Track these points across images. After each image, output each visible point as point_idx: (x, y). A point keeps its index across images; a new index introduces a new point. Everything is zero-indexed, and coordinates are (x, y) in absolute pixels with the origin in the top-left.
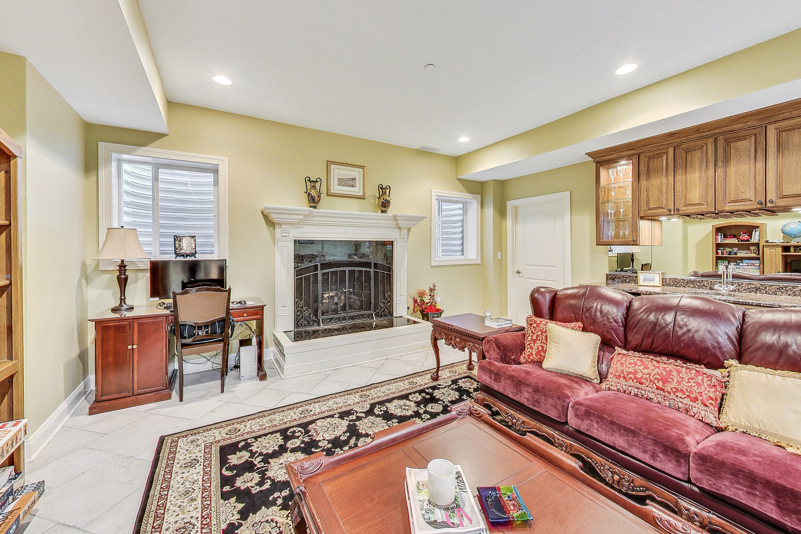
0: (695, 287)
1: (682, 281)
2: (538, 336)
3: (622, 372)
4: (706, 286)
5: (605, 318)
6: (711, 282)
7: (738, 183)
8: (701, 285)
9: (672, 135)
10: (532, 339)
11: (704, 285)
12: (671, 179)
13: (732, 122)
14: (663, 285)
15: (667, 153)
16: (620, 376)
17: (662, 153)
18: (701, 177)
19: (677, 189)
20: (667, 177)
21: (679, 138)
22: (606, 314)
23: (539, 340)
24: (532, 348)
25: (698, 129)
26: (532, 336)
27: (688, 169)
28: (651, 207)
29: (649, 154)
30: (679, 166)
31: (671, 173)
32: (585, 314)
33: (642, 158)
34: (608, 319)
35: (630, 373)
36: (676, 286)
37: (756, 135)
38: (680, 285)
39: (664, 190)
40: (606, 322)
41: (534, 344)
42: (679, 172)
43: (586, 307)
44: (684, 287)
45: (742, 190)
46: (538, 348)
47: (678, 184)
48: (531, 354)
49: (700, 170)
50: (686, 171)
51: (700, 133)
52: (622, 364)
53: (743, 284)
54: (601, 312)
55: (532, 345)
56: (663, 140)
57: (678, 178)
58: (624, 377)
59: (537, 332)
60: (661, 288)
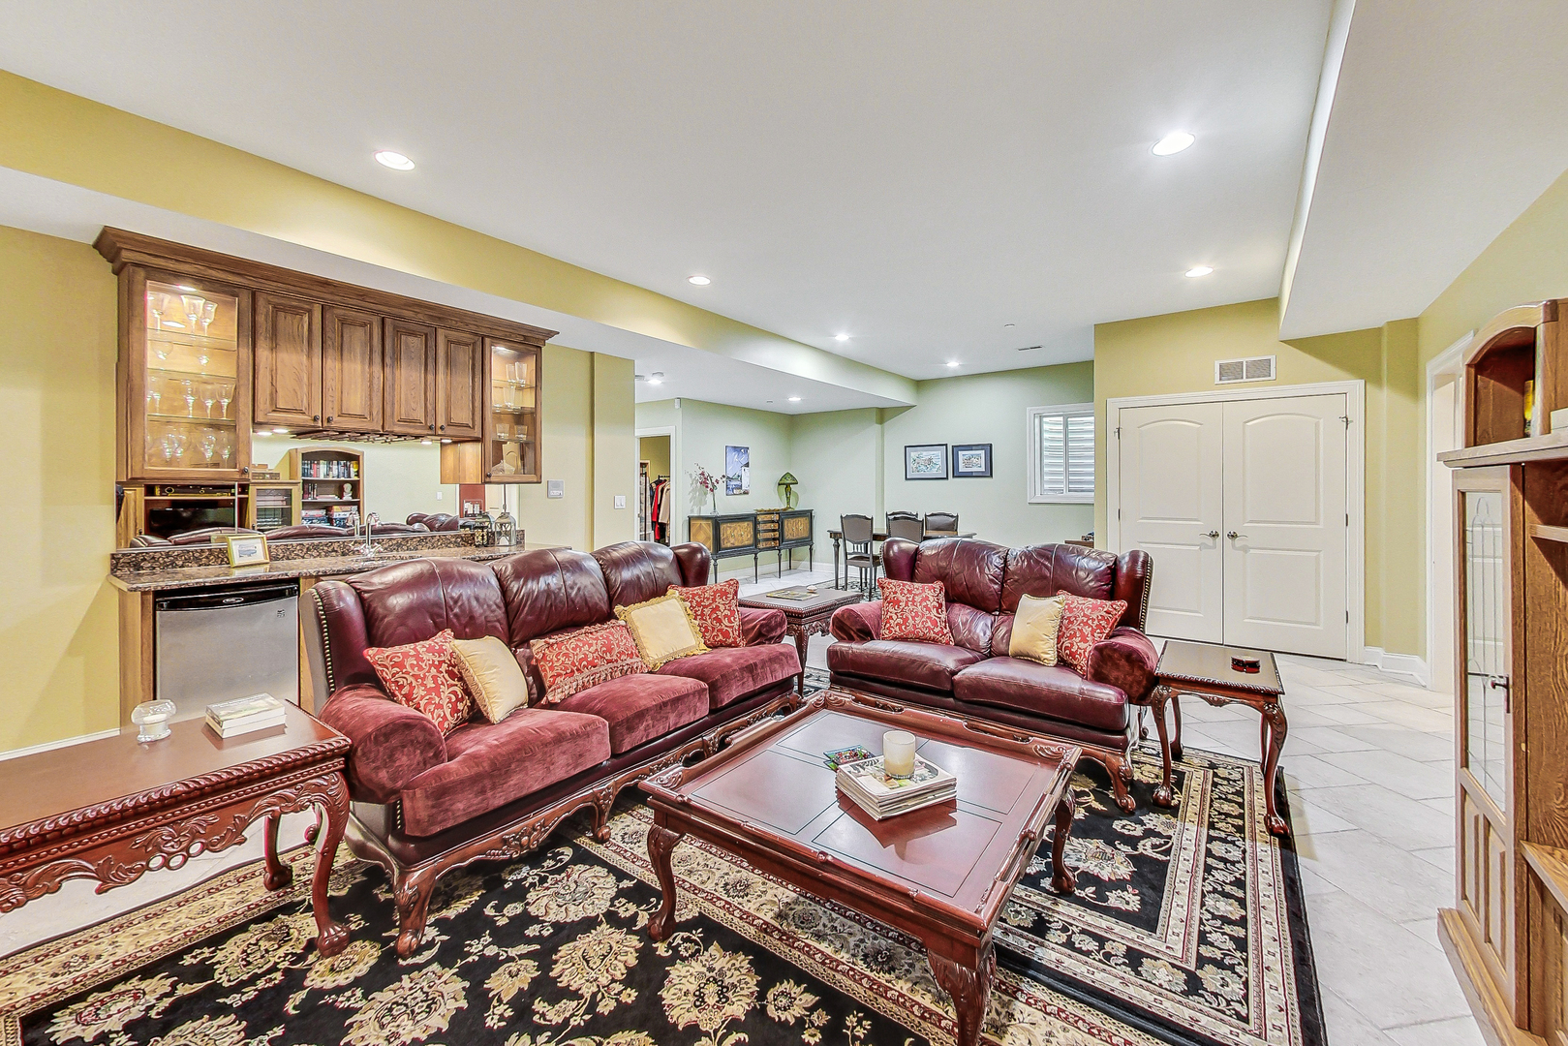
0: (319, 555)
1: (298, 548)
2: (435, 678)
3: (573, 664)
4: (336, 551)
5: (485, 606)
6: (344, 543)
7: (409, 395)
8: (330, 550)
9: (325, 283)
10: (429, 691)
11: (333, 550)
12: (317, 361)
13: (405, 305)
14: (271, 560)
15: (310, 312)
16: (572, 671)
17: (302, 308)
18: (363, 371)
19: (328, 383)
20: (309, 356)
21: (332, 293)
22: (485, 599)
23: (443, 684)
24: (439, 706)
25: (363, 294)
26: (423, 685)
27: (345, 353)
28: (281, 405)
29: (276, 300)
30: (330, 343)
31: (317, 350)
32: (452, 610)
33: (261, 302)
34: (489, 606)
35: (581, 660)
36: (288, 559)
37: (426, 335)
38: (296, 555)
39: (305, 379)
40: (488, 613)
41: (439, 696)
42: (330, 352)
43: (452, 598)
44: (303, 557)
45: (413, 405)
46: (450, 698)
47: (329, 375)
48: (445, 718)
49: (363, 363)
50: (342, 355)
51: (363, 300)
52: (566, 655)
53: (383, 540)
54: (477, 599)
55: (437, 700)
56: (306, 286)
57: (329, 363)
58: (578, 670)
59: (429, 672)
60: (268, 566)
